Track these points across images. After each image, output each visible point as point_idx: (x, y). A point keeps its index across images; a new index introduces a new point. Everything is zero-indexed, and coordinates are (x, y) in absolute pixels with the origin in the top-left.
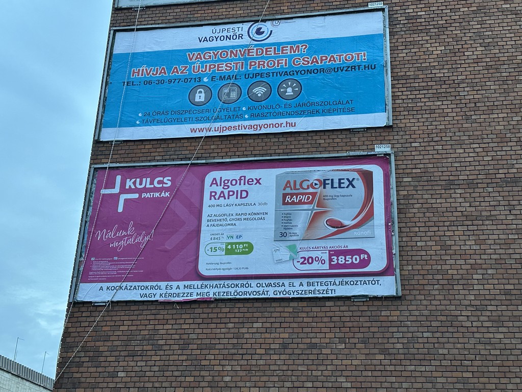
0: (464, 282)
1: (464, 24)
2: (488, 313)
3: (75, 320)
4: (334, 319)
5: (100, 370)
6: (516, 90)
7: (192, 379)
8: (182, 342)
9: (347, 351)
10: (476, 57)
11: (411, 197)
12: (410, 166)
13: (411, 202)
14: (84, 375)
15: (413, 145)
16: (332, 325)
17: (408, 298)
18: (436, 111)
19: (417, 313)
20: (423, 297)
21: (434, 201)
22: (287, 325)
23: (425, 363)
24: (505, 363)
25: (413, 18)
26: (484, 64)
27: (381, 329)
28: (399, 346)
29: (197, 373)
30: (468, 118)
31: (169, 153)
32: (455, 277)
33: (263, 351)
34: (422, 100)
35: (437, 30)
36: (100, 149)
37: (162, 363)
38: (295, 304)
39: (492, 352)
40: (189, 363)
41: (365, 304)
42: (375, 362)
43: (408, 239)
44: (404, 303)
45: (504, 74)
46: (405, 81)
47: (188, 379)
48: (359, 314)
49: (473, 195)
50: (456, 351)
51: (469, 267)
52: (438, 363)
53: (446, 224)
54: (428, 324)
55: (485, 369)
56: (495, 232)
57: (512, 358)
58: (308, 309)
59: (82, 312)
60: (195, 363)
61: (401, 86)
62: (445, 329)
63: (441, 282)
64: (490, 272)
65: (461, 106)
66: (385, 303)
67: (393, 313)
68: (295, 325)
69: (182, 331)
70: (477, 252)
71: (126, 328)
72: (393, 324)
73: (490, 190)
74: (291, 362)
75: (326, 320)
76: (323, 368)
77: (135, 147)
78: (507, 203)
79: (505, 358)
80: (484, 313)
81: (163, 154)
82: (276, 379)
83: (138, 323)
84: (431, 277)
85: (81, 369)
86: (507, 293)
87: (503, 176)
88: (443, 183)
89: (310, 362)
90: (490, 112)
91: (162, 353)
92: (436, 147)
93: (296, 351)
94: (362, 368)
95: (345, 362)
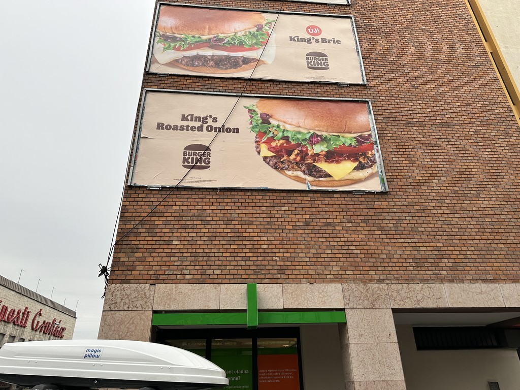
0: (428, 184)
1: (400, 33)
2: (446, 205)
3: (133, 199)
4: (341, 206)
5: (156, 238)
6: (438, 73)
7: (236, 246)
8: (226, 219)
9: (354, 228)
10: (411, 52)
11: (384, 129)
12: (381, 111)
13: (385, 132)
14: (142, 242)
15: (381, 98)
16: (341, 210)
17: (392, 193)
18: (392, 79)
19: (400, 204)
20: (402, 193)
21: (400, 133)
22: (307, 209)
23: (411, 237)
24: (463, 237)
25: (369, 25)
26: (417, 57)
27: (376, 214)
28: (391, 225)
29: (240, 242)
30: (413, 86)
31: (206, 87)
32: (421, 181)
33: (291, 227)
34: (383, 72)
35: (384, 34)
36: (150, 79)
37: (211, 234)
38: (312, 195)
39: (453, 230)
40: (233, 234)
41: (363, 196)
42: (375, 236)
43: (387, 155)
44: (389, 196)
45: (429, 64)
46: (370, 60)
47: (232, 246)
48: (359, 203)
49: (424, 131)
50: (430, 229)
51: (429, 175)
52: (419, 237)
53: (410, 147)
54: (408, 211)
55: (451, 241)
56: (442, 154)
57: (467, 234)
58: (322, 199)
59: (139, 194)
60: (238, 234)
61: (368, 62)
62: (420, 215)
63: (413, 184)
64: (442, 178)
65: (407, 78)
66: (376, 196)
67: (383, 203)
68: (314, 209)
69: (226, 211)
70: (433, 166)
71: (178, 207)
72: (384, 210)
73: (434, 129)
74: (313, 235)
75: (335, 206)
76: (338, 240)
77: (179, 80)
78: (445, 137)
79: (462, 234)
80: (444, 205)
81: (201, 87)
82: (303, 247)
83: (189, 204)
84: (405, 180)
85: (139, 238)
86: (456, 192)
87: (440, 121)
88: (404, 122)
89: (328, 236)
90: (425, 84)
91: (210, 226)
92: (396, 101)
93: (316, 228)
94: (366, 240)
95: (353, 236)
